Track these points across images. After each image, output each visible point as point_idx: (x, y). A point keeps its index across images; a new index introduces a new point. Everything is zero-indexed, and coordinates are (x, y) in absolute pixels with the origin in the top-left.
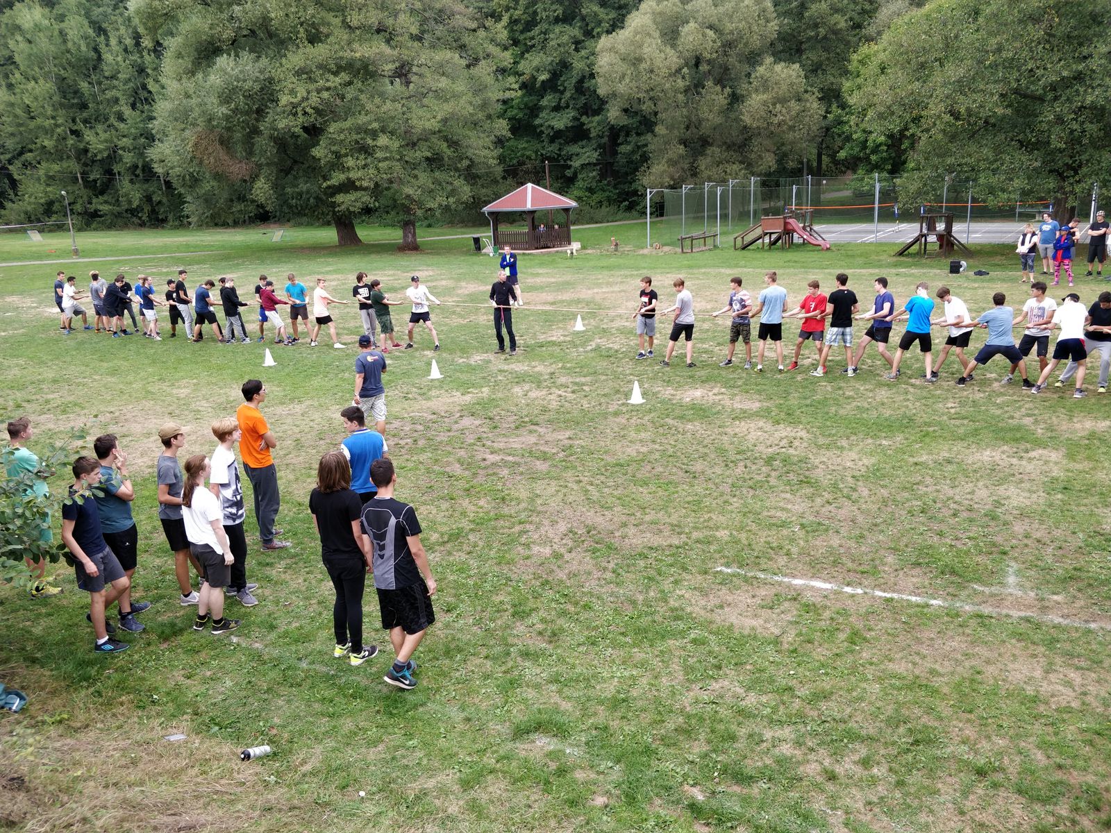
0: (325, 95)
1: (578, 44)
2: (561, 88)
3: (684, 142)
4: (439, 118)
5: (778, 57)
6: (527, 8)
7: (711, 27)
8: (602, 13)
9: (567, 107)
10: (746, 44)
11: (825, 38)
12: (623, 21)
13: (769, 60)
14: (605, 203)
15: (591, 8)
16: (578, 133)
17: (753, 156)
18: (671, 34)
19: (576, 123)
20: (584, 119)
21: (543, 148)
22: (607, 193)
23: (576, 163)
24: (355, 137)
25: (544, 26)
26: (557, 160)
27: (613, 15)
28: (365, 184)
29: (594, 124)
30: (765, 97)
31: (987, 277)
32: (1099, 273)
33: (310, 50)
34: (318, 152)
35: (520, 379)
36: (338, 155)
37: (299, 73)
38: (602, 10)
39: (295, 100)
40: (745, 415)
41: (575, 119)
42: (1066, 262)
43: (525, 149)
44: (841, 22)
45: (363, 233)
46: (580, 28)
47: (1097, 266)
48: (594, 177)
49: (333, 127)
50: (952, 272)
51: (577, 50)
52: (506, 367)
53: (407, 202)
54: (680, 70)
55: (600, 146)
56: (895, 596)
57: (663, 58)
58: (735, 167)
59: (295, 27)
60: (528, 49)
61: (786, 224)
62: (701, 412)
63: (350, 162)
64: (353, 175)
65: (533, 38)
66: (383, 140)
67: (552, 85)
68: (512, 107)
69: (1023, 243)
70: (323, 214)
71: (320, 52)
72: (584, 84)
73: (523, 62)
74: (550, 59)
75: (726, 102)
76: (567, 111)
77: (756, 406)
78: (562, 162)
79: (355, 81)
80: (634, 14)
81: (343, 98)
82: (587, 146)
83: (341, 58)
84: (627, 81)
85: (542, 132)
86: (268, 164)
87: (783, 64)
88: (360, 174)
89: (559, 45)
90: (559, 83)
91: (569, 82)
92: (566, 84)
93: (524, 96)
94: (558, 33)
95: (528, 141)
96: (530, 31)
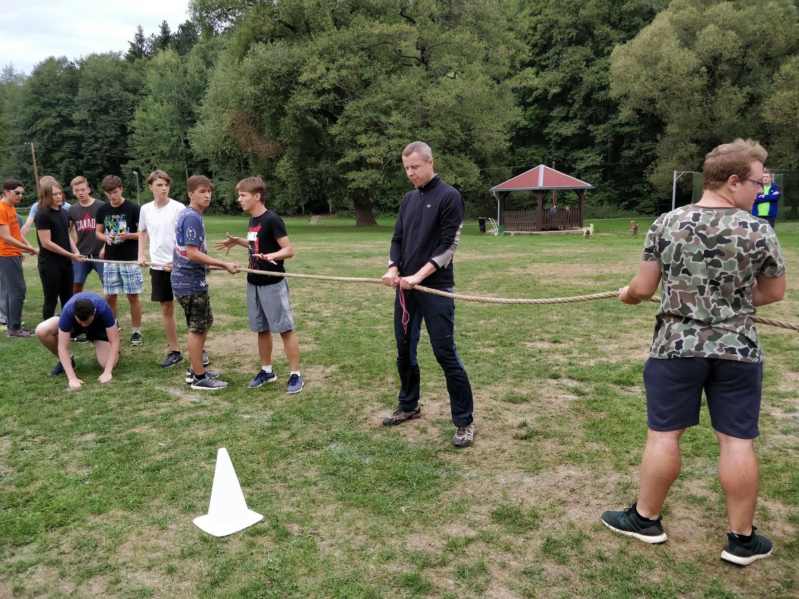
1: (589, 62)
2: (571, 101)
6: (543, 34)
7: (732, 28)
8: (613, 33)
9: (575, 117)
10: (770, 45)
13: (795, 59)
14: (606, 202)
15: (603, 30)
16: (583, 140)
19: (582, 132)
20: (590, 127)
21: (550, 154)
22: (608, 194)
24: (369, 115)
27: (623, 35)
28: (374, 160)
29: (600, 131)
33: (334, 31)
34: (334, 130)
36: (353, 133)
41: (581, 128)
43: (533, 154)
46: (592, 48)
48: (597, 179)
49: (350, 107)
51: (588, 66)
54: (698, 68)
55: (604, 152)
57: (682, 56)
59: (325, 15)
60: (543, 69)
63: (363, 139)
64: (364, 152)
65: (548, 58)
67: (562, 98)
72: (592, 96)
73: (537, 79)
74: (563, 75)
76: (575, 120)
78: (567, 166)
81: (361, 77)
82: (592, 151)
85: (550, 140)
86: (291, 144)
88: (371, 151)
89: (571, 63)
90: (569, 96)
91: (578, 95)
92: (575, 97)
93: (536, 109)
94: (571, 53)
95: (536, 149)
96: (546, 52)
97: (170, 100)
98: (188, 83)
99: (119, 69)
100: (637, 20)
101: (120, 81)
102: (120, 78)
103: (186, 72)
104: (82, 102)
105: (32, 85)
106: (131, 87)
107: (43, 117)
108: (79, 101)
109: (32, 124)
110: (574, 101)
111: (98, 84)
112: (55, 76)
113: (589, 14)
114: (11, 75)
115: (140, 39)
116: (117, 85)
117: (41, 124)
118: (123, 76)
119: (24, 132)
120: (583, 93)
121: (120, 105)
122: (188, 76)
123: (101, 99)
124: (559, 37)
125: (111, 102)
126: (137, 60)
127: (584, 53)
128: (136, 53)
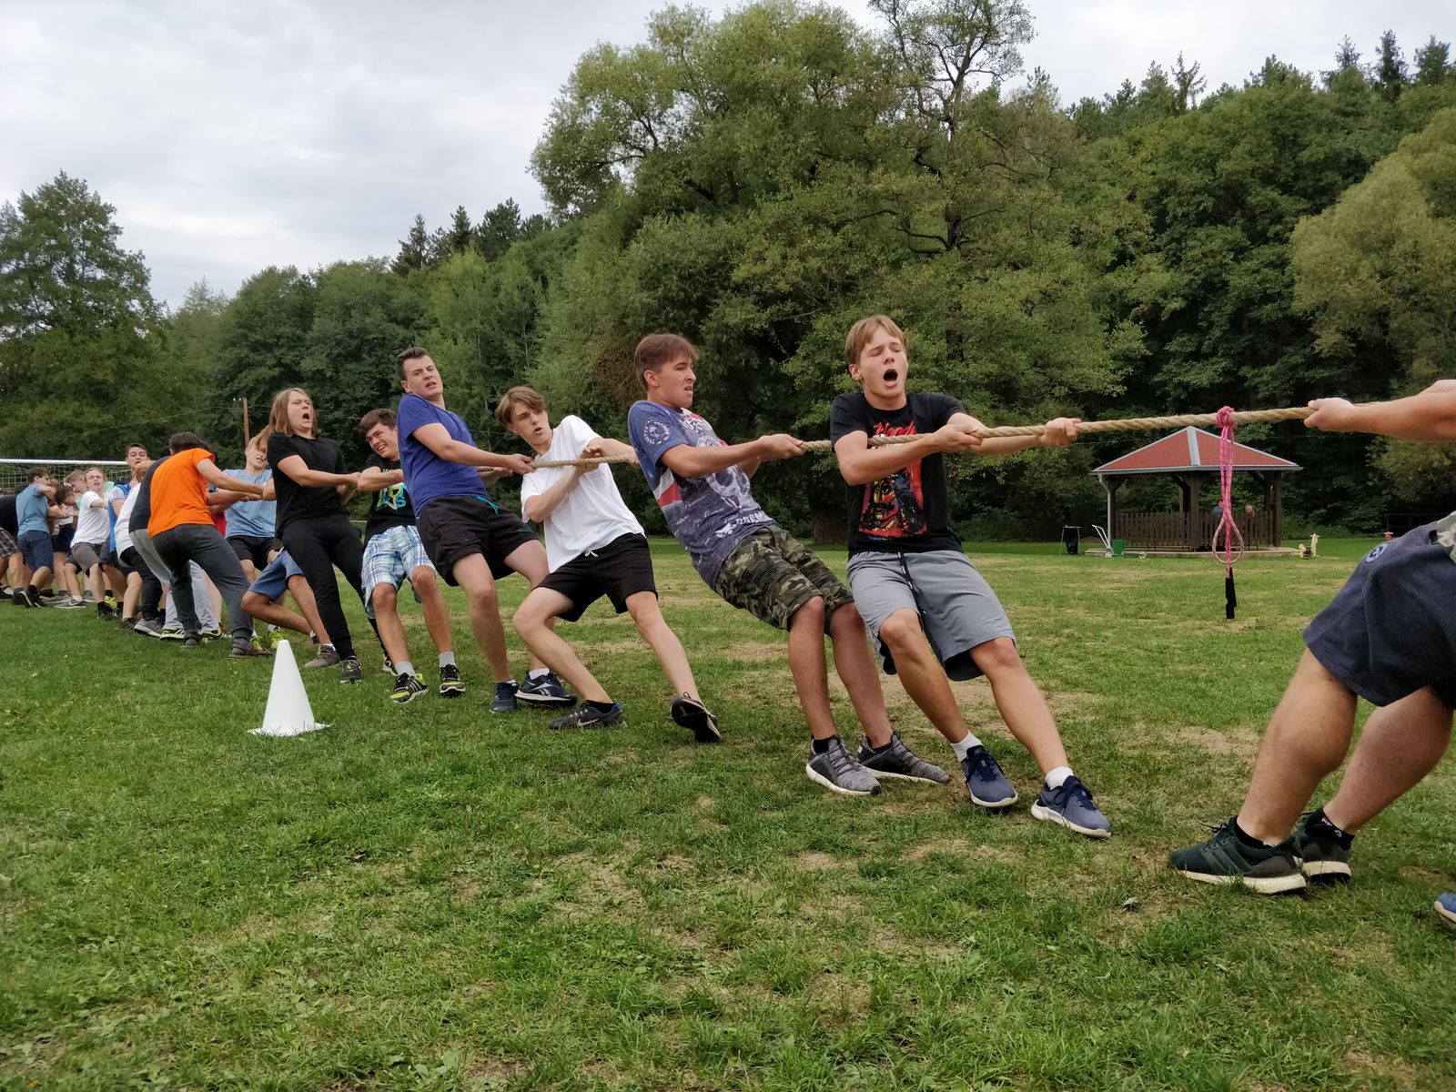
2: (1204, 324)
8: (1284, 201)
9: (1214, 353)
15: (1265, 196)
19: (1229, 378)
34: (792, 366)
38: (1284, 197)
39: (760, 271)
46: (1243, 227)
91: (1219, 314)
92: (1214, 317)
94: (1203, 238)
95: (1137, 412)
97: (469, 334)
98: (501, 306)
99: (383, 286)
100: (1331, 176)
101: (383, 306)
102: (384, 301)
103: (497, 289)
104: (318, 341)
105: (238, 312)
106: (401, 314)
107: (250, 366)
108: (312, 339)
109: (232, 379)
110: (1211, 324)
111: (347, 310)
112: (276, 297)
113: (1237, 168)
114: (202, 299)
115: (419, 236)
116: (378, 312)
117: (248, 378)
118: (389, 298)
119: (220, 392)
120: (1229, 309)
121: (382, 346)
122: (502, 294)
123: (351, 335)
124: (1180, 211)
125: (367, 341)
126: (413, 271)
127: (1229, 237)
128: (410, 260)
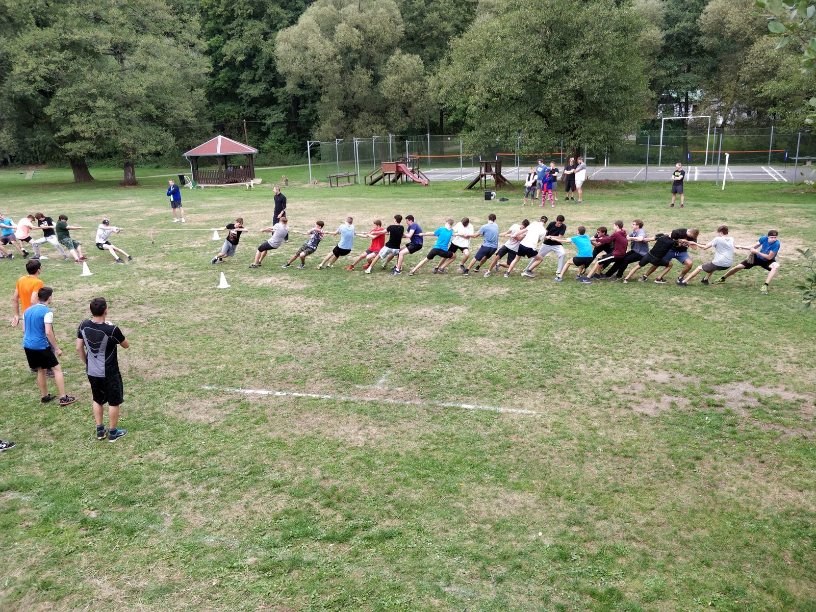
0: (52, 67)
1: (266, 36)
2: (256, 67)
3: (343, 108)
4: (145, 86)
5: (405, 50)
6: (227, 6)
7: (357, 27)
8: (282, 13)
9: (260, 80)
10: (382, 40)
11: (437, 37)
12: (297, 19)
13: (398, 51)
14: (292, 151)
15: (274, 9)
16: (269, 100)
17: (391, 119)
18: (329, 31)
19: (267, 93)
20: (273, 89)
21: (244, 110)
22: (293, 144)
23: (269, 122)
24: (78, 99)
25: (241, 21)
26: (255, 119)
27: (291, 14)
28: (87, 135)
29: (280, 94)
30: (396, 77)
31: (506, 202)
32: (572, 198)
33: (38, 31)
34: (48, 111)
35: (149, 274)
36: (66, 114)
37: (30, 49)
38: (283, 10)
39: (26, 70)
40: (293, 293)
41: (266, 89)
42: (550, 191)
43: (230, 110)
44: (448, 27)
45: (95, 173)
46: (267, 23)
47: (571, 194)
48: (282, 132)
49: (60, 92)
50: (486, 199)
51: (265, 39)
52: (145, 266)
53: (123, 149)
54: (336, 55)
55: (286, 110)
56: (304, 395)
57: (322, 47)
58: (378, 127)
59: (27, 14)
60: (229, 37)
61: (398, 167)
62: (264, 292)
63: (75, 118)
64: (77, 128)
65: (233, 29)
66: (101, 102)
67: (248, 63)
68: (219, 79)
69: (529, 180)
70: (58, 158)
71: (48, 34)
72: (270, 65)
73: (225, 46)
74: (245, 45)
75: (370, 80)
76: (260, 83)
77: (302, 287)
78: (259, 121)
79: (78, 56)
80: (305, 14)
81: (67, 69)
82: (277, 109)
83: (66, 39)
84: (297, 63)
85: (242, 98)
86: (8, 119)
87: (408, 55)
88: (83, 128)
89: (251, 35)
90: (253, 63)
91: (261, 62)
92: (258, 64)
93: (228, 71)
94: (250, 26)
95: (232, 105)
96: (230, 24)
120: (264, 61)
124: (239, 12)
127: (261, 27)
